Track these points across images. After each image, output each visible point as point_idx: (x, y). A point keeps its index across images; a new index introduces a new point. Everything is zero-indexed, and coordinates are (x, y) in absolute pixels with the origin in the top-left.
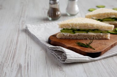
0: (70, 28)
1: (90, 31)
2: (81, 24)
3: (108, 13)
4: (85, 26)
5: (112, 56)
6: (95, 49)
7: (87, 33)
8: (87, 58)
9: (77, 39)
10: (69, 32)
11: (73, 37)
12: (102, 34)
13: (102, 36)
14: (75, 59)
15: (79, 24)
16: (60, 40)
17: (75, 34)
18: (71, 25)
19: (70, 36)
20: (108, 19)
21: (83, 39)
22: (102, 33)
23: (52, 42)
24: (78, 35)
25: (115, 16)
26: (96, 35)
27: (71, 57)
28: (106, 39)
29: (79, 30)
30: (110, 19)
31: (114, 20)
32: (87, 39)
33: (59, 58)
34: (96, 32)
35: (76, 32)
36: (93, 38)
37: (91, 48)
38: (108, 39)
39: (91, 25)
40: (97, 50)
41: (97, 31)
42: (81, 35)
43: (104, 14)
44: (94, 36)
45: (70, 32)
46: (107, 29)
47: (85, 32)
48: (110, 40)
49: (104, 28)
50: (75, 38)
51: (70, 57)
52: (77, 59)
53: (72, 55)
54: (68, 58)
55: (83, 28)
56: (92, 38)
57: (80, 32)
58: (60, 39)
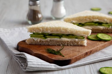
0: (41, 32)
1: (64, 36)
2: (53, 28)
3: (90, 17)
4: (57, 31)
5: (85, 65)
6: (64, 57)
7: (60, 38)
8: (53, 66)
9: (49, 45)
10: (39, 37)
11: (44, 43)
12: (77, 40)
13: (77, 42)
14: (37, 66)
15: (50, 28)
16: (30, 46)
17: (46, 39)
18: (41, 29)
19: (40, 41)
20: (90, 23)
21: (56, 45)
22: (77, 38)
23: (19, 48)
24: (50, 40)
25: (99, 19)
26: (71, 41)
27: (33, 64)
28: (82, 46)
29: (51, 35)
30: (93, 23)
31: (97, 24)
32: (60, 45)
33: (22, 66)
34: (71, 38)
35: (47, 36)
36: (68, 44)
37: (61, 55)
38: (84, 46)
39: (64, 29)
40: (67, 58)
41: (71, 36)
42: (53, 41)
43: (86, 17)
44: (68, 41)
45: (41, 37)
46: (82, 35)
47: (58, 37)
48: (87, 46)
49: (79, 33)
50: (47, 43)
51: (31, 64)
52: (40, 66)
53: (35, 62)
54: (29, 65)
55: (55, 33)
56: (66, 44)
57: (52, 37)
58: (30, 44)
